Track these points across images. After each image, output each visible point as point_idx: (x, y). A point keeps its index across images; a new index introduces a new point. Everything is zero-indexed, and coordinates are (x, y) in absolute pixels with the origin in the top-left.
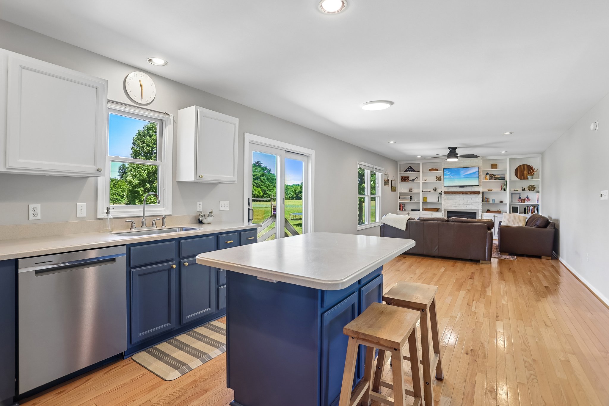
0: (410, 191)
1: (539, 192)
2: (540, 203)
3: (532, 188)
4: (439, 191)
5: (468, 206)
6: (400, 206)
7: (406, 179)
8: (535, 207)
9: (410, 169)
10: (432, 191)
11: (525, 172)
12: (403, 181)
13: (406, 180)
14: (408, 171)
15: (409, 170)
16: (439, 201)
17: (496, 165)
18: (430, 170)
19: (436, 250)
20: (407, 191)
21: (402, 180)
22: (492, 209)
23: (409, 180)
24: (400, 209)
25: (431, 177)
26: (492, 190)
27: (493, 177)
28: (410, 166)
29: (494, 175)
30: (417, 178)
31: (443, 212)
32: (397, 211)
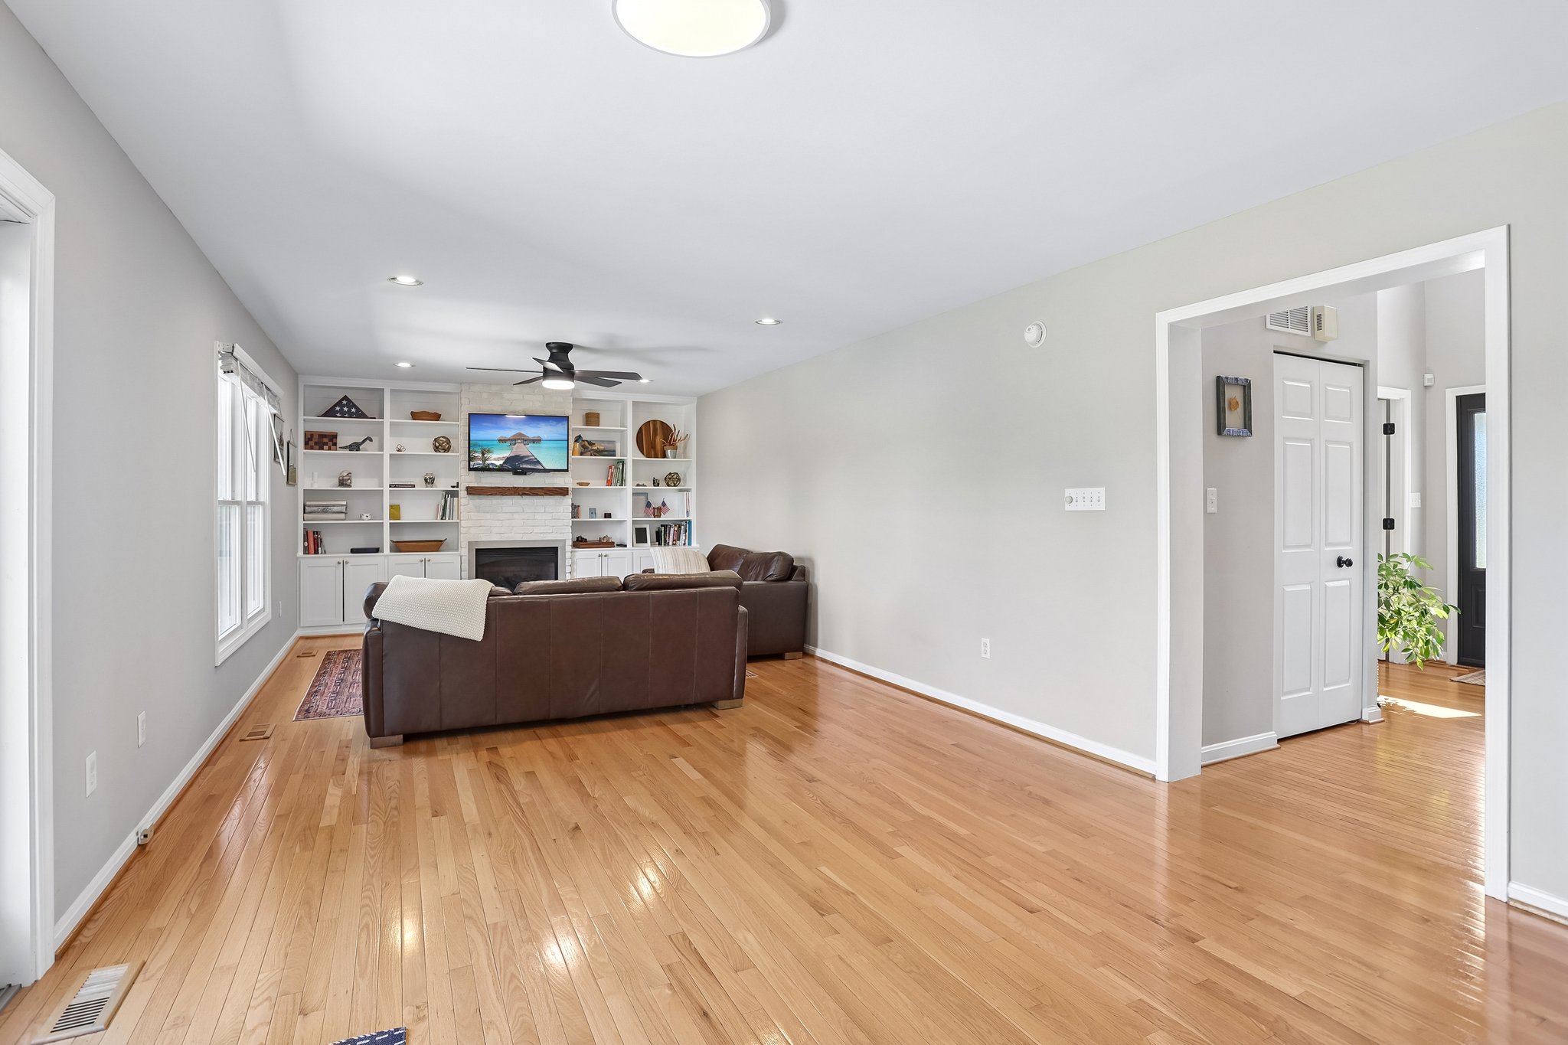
0: (342, 483)
1: (688, 490)
2: (693, 517)
3: (673, 480)
4: (443, 484)
5: (537, 530)
6: (306, 538)
7: (326, 440)
8: (680, 527)
9: (344, 406)
10: (421, 486)
11: (659, 440)
12: (312, 448)
13: (326, 444)
14: (337, 412)
15: (342, 409)
16: (447, 518)
17: (597, 415)
18: (415, 416)
19: (594, 693)
20: (328, 484)
21: (311, 443)
22: (590, 537)
23: (335, 444)
24: (306, 550)
25: (419, 441)
26: (588, 484)
27: (587, 448)
28: (345, 398)
29: (591, 443)
30: (371, 440)
31: (464, 551)
32: (298, 558)
